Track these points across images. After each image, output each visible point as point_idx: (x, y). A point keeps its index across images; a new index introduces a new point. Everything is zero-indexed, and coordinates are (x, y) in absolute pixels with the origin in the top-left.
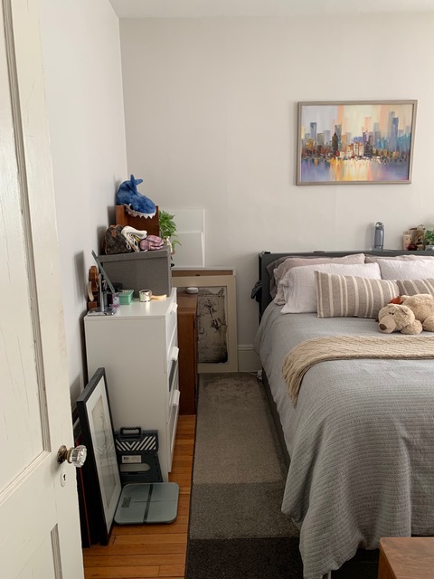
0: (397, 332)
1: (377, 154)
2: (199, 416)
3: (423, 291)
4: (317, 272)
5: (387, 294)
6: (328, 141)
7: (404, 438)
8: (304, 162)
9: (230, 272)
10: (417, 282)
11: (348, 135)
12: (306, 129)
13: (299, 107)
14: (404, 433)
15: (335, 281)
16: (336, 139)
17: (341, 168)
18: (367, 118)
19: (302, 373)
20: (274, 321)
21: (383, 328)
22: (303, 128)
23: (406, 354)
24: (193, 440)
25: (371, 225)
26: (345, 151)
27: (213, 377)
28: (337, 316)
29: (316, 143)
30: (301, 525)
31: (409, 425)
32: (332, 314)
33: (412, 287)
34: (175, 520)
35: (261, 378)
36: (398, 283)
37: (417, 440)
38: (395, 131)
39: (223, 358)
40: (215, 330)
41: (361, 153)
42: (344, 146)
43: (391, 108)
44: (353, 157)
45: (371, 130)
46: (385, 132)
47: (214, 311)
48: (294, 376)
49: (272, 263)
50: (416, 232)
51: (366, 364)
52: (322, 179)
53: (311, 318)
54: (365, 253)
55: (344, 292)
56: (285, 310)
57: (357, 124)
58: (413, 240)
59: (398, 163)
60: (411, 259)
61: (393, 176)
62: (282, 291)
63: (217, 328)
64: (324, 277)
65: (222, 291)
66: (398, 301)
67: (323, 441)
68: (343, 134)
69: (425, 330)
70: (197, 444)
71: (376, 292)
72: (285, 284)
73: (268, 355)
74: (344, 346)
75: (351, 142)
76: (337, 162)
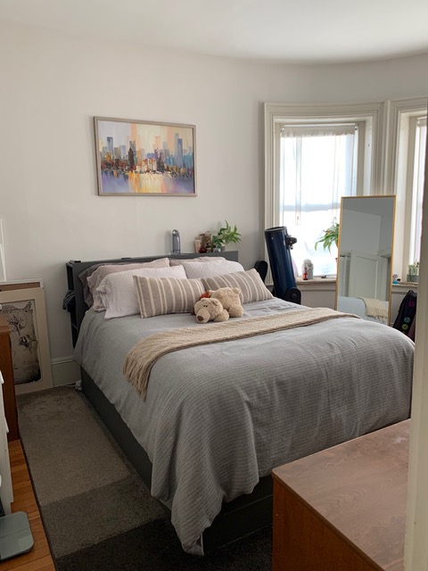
0: (211, 321)
1: (168, 170)
2: (25, 440)
3: (223, 285)
4: (136, 277)
5: (196, 290)
6: (124, 155)
7: (247, 402)
8: (104, 174)
9: (37, 285)
10: (216, 278)
11: (141, 151)
12: (103, 143)
13: (94, 121)
14: (246, 398)
15: (153, 284)
16: (132, 154)
17: (138, 181)
18: (157, 137)
19: (149, 367)
20: (98, 328)
21: (201, 319)
22: (100, 141)
23: (228, 336)
24: (26, 465)
25: (168, 233)
26: (141, 165)
27: (28, 397)
28: (159, 314)
29: (114, 157)
30: (171, 502)
31: (249, 391)
32: (154, 313)
33: (214, 283)
34: (32, 548)
35: (80, 389)
36: (203, 281)
37: (255, 401)
38: (181, 151)
39: (36, 377)
40: (24, 347)
41: (155, 168)
42: (139, 162)
43: (176, 130)
44: (148, 171)
45: (161, 148)
46: (173, 151)
47: (21, 327)
48: (142, 371)
49: (84, 272)
50: (204, 237)
51: (201, 348)
52: (122, 190)
53: (135, 320)
54: (168, 257)
55: (162, 292)
56: (108, 315)
57: (149, 142)
58: (203, 244)
59: (186, 178)
60: (207, 261)
61: (183, 190)
62: (100, 298)
63: (27, 346)
64: (143, 280)
65: (29, 305)
66: (207, 295)
67: (184, 421)
68: (137, 149)
69: (231, 317)
70: (31, 467)
71: (188, 290)
72: (102, 290)
73: (95, 362)
74: (178, 338)
75: (145, 158)
76: (134, 175)
